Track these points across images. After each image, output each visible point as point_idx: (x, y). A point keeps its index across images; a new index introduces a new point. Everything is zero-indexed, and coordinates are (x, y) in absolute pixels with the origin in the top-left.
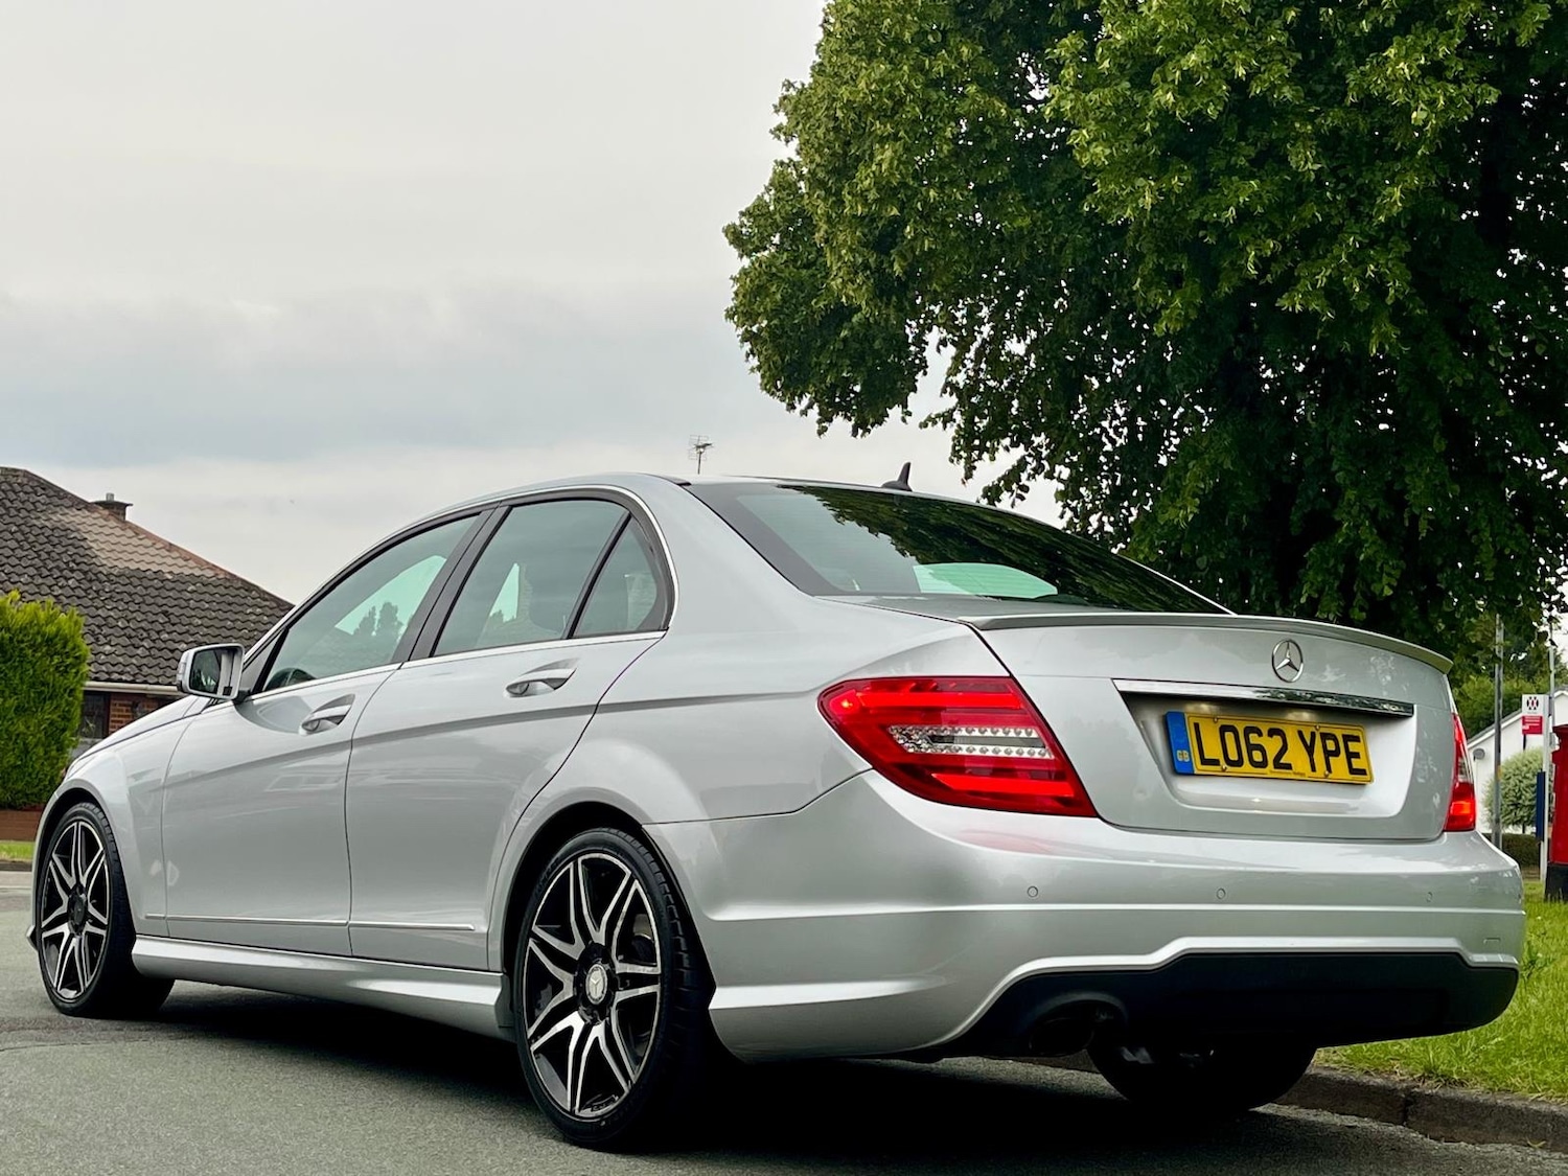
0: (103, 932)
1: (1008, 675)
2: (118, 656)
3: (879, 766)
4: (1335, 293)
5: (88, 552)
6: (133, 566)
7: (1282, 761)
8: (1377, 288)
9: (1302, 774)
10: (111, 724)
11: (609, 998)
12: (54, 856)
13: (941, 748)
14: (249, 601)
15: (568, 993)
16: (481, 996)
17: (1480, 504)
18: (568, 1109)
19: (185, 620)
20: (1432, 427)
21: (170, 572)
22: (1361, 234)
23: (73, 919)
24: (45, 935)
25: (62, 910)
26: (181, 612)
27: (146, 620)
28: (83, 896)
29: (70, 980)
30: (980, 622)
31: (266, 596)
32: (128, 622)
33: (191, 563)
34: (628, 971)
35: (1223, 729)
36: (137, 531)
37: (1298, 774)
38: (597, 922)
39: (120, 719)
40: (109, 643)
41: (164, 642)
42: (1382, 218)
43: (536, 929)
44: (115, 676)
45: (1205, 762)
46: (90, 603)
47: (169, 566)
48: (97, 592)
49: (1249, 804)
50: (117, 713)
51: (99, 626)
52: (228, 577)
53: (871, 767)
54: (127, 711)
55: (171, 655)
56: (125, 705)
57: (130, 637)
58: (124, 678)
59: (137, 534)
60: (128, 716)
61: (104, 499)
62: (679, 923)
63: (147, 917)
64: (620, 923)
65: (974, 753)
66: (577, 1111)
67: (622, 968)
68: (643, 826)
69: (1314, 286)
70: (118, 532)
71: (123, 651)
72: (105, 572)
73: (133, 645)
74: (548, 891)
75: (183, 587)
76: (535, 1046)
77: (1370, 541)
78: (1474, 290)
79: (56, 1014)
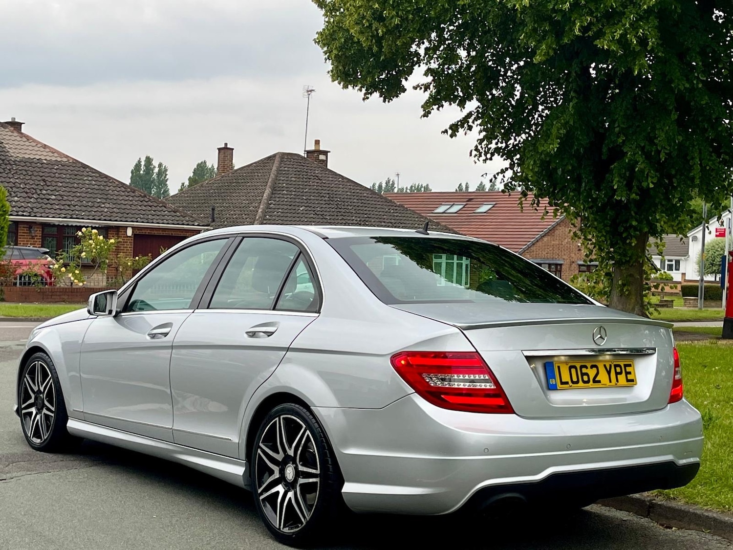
0: (53, 415)
1: (475, 351)
2: (21, 202)
3: (418, 391)
4: (623, 42)
5: (4, 149)
6: (27, 156)
7: (597, 379)
8: (643, 41)
9: (606, 385)
10: (19, 237)
11: (295, 481)
12: (26, 375)
13: (446, 385)
14: (85, 173)
15: (277, 475)
16: (236, 470)
17: (695, 144)
18: (278, 527)
19: (54, 184)
20: (671, 108)
21: (46, 160)
22: (637, 14)
23: (37, 405)
24: (24, 411)
25: (32, 401)
26: (52, 179)
27: (34, 184)
28: (41, 395)
29: (37, 434)
30: (463, 326)
31: (94, 171)
32: (26, 185)
33: (56, 155)
34: (305, 470)
35: (571, 368)
36: (28, 138)
37: (603, 384)
38: (290, 447)
39: (24, 234)
40: (16, 196)
41: (44, 195)
42: (645, 7)
43: (261, 445)
44: (20, 213)
45: (562, 383)
46: (6, 175)
47: (45, 156)
48: (9, 170)
49: (582, 402)
50: (22, 231)
51: (11, 187)
52: (74, 161)
53: (414, 391)
54: (27, 230)
55: (47, 202)
56: (25, 227)
57: (27, 193)
58: (25, 214)
59: (28, 140)
60: (27, 233)
61: (10, 120)
62: (328, 452)
63: (74, 410)
64: (300, 448)
65: (460, 387)
66: (282, 529)
67: (301, 468)
68: (311, 407)
69: (613, 38)
70: (18, 138)
71: (24, 200)
72: (13, 160)
73: (29, 197)
74: (267, 428)
75: (52, 167)
76: (262, 497)
77: (641, 161)
78: (691, 43)
79: (31, 449)
